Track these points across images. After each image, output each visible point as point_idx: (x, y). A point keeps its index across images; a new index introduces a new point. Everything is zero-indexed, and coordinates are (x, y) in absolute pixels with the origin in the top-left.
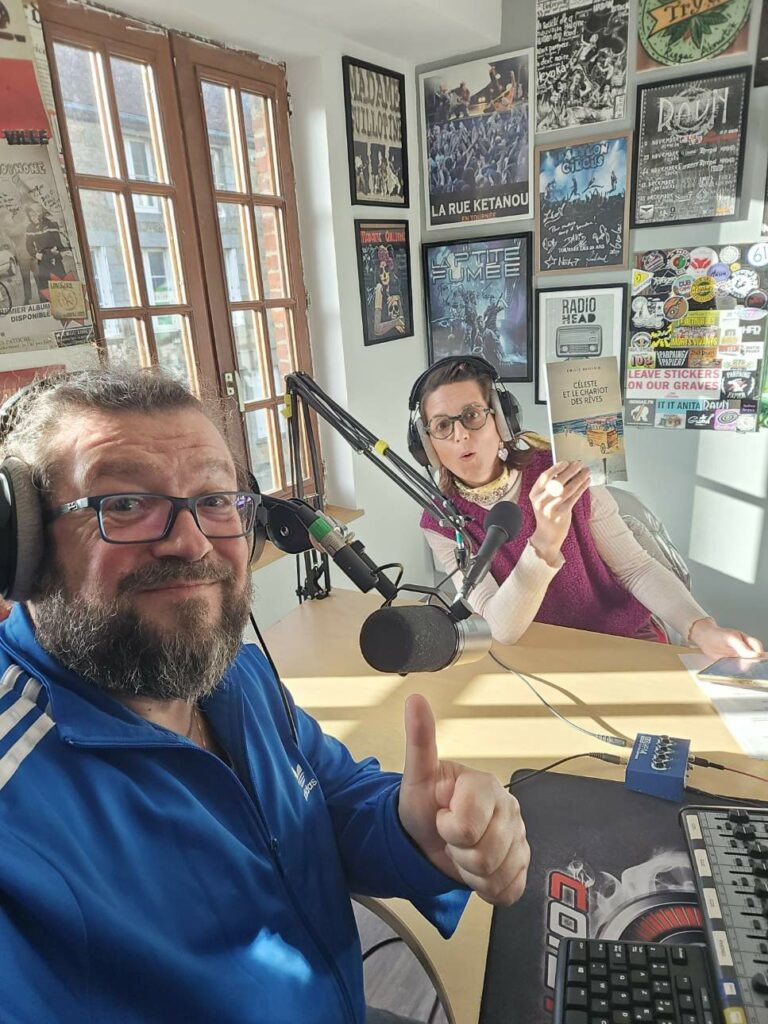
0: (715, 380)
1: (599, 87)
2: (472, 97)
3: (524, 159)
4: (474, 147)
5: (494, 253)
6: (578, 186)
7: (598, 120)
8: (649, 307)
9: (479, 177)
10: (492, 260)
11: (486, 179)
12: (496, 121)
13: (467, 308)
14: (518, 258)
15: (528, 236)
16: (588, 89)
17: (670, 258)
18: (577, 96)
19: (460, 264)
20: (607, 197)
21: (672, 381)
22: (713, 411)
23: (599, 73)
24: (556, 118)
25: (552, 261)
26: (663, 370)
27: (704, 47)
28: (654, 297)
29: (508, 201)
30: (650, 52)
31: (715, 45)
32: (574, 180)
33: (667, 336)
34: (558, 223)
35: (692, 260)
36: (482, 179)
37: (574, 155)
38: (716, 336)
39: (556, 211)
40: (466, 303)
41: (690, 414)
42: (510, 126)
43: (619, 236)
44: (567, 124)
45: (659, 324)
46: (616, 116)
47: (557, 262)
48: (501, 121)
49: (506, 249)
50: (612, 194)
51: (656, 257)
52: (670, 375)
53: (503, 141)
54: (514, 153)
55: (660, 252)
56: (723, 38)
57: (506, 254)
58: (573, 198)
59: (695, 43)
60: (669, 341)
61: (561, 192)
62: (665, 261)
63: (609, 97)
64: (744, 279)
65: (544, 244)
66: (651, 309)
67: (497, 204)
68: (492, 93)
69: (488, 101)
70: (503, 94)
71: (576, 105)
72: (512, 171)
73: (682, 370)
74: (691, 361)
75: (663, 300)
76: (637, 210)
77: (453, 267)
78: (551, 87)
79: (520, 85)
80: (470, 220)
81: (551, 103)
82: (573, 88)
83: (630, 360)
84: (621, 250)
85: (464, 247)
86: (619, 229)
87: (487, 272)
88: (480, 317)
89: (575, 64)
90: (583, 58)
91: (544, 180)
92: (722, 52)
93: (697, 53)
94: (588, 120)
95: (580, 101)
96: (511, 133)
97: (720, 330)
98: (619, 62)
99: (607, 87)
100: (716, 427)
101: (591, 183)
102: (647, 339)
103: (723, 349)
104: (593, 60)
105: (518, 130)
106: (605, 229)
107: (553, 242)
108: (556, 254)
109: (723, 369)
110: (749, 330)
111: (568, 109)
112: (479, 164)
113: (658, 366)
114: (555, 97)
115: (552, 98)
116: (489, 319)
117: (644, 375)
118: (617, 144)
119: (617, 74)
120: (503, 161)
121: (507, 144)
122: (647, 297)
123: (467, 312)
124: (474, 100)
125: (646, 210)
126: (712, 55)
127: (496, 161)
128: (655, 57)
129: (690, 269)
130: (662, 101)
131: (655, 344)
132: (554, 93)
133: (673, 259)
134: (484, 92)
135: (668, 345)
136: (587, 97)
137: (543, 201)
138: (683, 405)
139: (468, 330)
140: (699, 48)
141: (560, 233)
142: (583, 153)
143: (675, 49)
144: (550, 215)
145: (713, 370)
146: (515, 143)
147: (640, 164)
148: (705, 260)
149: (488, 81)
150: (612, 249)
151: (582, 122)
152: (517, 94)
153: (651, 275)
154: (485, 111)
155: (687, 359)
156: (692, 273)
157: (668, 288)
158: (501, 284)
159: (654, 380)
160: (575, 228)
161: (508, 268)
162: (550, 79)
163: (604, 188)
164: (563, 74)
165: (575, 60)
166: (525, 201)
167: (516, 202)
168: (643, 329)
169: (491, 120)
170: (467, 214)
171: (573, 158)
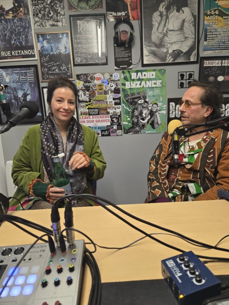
0: (108, 119)
1: (56, 14)
2: (6, 11)
3: (31, 37)
4: (9, 30)
5: (23, 72)
6: (53, 49)
7: (57, 26)
8: (84, 94)
9: (13, 42)
10: (22, 75)
11: (16, 43)
12: (18, 21)
13: (14, 94)
14: (33, 75)
15: (35, 66)
16: (52, 14)
17: (88, 76)
18: (48, 16)
19: (8, 76)
20: (64, 54)
21: (95, 120)
22: (109, 129)
23: (55, 9)
24: (41, 23)
25: (47, 76)
26: (91, 116)
27: (89, 6)
28: (85, 90)
29: (26, 52)
30: (72, 4)
31: (93, 5)
32: (51, 46)
33: (91, 104)
34: (47, 62)
35: (96, 78)
36: (14, 43)
37: (50, 37)
38: (106, 104)
39: (46, 58)
40: (13, 92)
41: (102, 131)
42: (24, 24)
43: (70, 68)
44: (46, 26)
45: (88, 100)
46: (63, 25)
47: (49, 77)
48: (20, 21)
49: (28, 71)
50: (66, 53)
51: (84, 76)
52: (94, 118)
53: (22, 30)
54: (26, 34)
55: (85, 74)
56: (95, 4)
57: (28, 73)
58: (52, 53)
59: (86, 4)
60: (92, 106)
61: (47, 50)
62: (87, 78)
63: (60, 18)
64: (112, 84)
65: (43, 70)
66: (85, 94)
67: (22, 53)
68: (14, 10)
69: (13, 13)
70: (19, 11)
71: (48, 19)
72: (27, 41)
73: (97, 116)
74: (100, 112)
75: (88, 91)
76: (75, 59)
77: (5, 77)
78: (38, 12)
79: (26, 9)
80: (11, 59)
81: (39, 17)
82: (46, 13)
83: (79, 113)
84: (72, 73)
85: (10, 70)
86: (70, 66)
87: (21, 80)
88: (20, 97)
89: (46, 5)
90: (48, 3)
91: (39, 46)
92: (95, 8)
93: (88, 8)
94: (53, 25)
95: (49, 18)
96: (24, 26)
97: (107, 101)
98: (62, 7)
99: (59, 15)
100: (111, 135)
101: (57, 48)
102: (84, 105)
103: (109, 108)
104: (52, 4)
105: (27, 26)
106: (65, 65)
107: (46, 69)
108: (48, 74)
109: (110, 115)
110: (116, 101)
111: (46, 21)
112: (12, 37)
113: (89, 115)
114: (40, 15)
115: (39, 16)
116: (24, 98)
117: (85, 118)
118: (65, 35)
119: (62, 10)
120: (22, 37)
121: (24, 31)
122: (82, 90)
123: (14, 96)
124: (8, 12)
125: (78, 59)
126: (93, 9)
127: (20, 37)
128: (74, 6)
129: (95, 80)
130: (78, 21)
131: (87, 107)
132: (39, 14)
133: (89, 77)
134: (11, 10)
135: (92, 107)
136: (52, 17)
137: (40, 53)
138: (99, 128)
139: (15, 103)
140: (88, 5)
141: (48, 66)
142: (53, 37)
143: (80, 5)
144: (43, 59)
145: (107, 115)
146: (26, 30)
147: (74, 43)
148: (100, 78)
149: (12, 6)
150: (68, 73)
151: (51, 26)
152: (25, 12)
153: (83, 82)
154: (12, 17)
155: (99, 112)
156: (96, 82)
157: (89, 87)
158: (27, 85)
159: (89, 120)
160: (54, 65)
161: (29, 78)
162: (37, 9)
163: (63, 51)
164: (42, 8)
165: (46, 3)
166: (33, 53)
167: (30, 53)
168: (83, 101)
169: (15, 21)
170: (9, 56)
171: (50, 38)
